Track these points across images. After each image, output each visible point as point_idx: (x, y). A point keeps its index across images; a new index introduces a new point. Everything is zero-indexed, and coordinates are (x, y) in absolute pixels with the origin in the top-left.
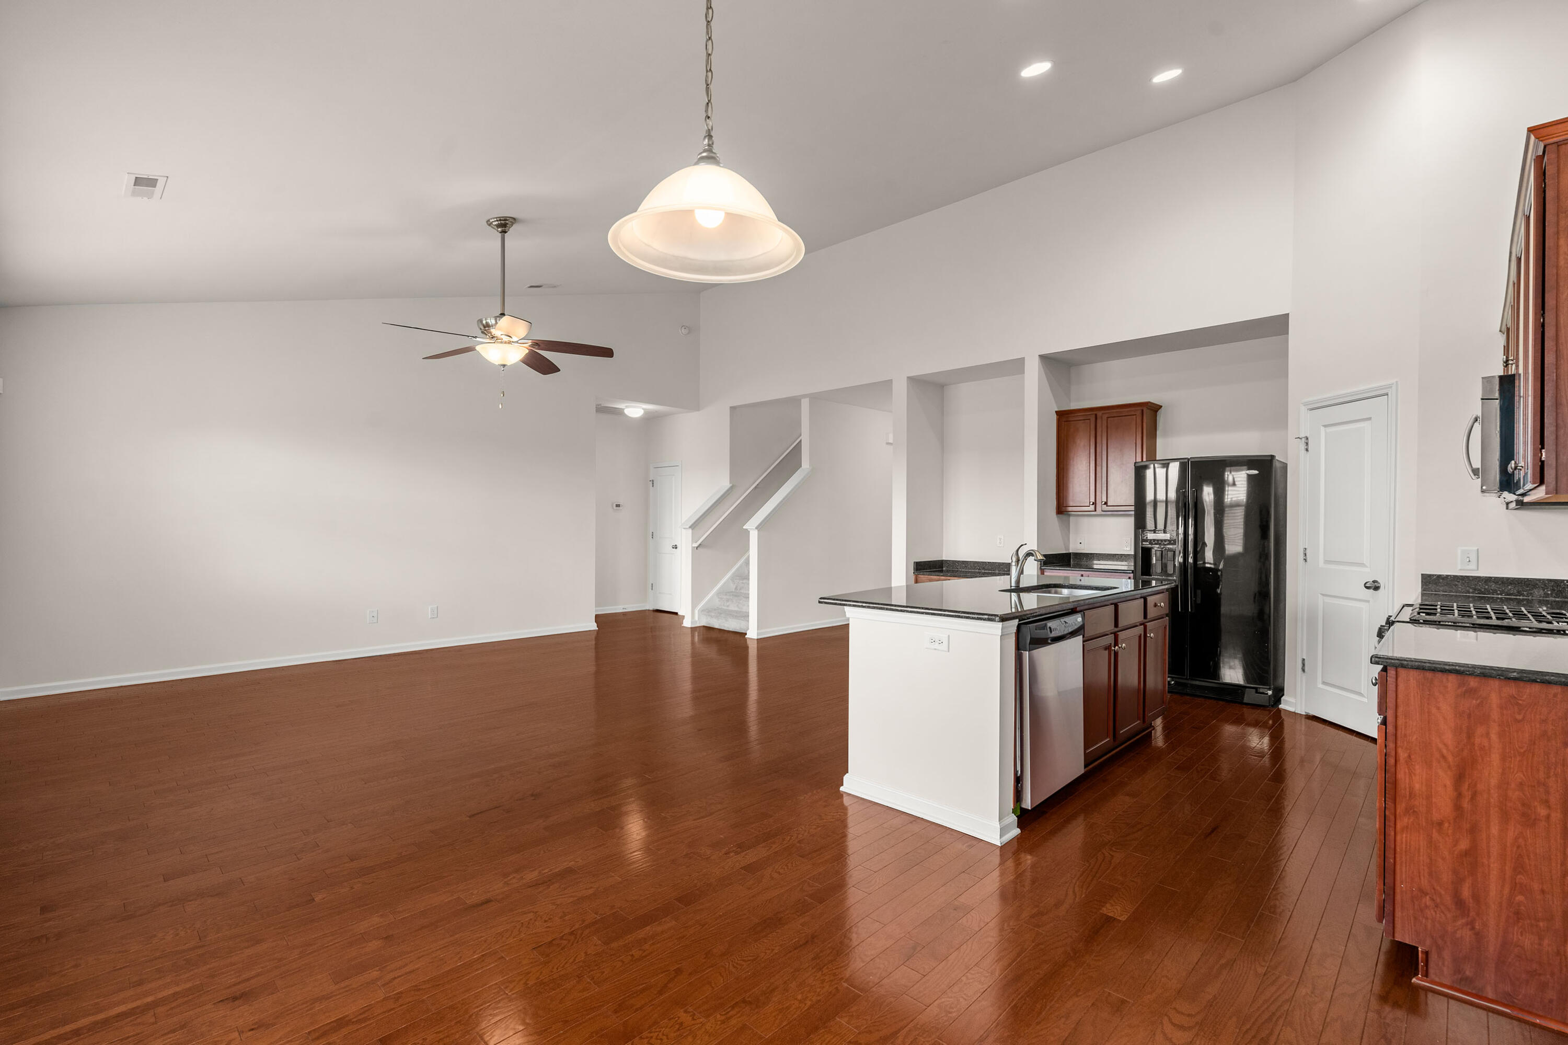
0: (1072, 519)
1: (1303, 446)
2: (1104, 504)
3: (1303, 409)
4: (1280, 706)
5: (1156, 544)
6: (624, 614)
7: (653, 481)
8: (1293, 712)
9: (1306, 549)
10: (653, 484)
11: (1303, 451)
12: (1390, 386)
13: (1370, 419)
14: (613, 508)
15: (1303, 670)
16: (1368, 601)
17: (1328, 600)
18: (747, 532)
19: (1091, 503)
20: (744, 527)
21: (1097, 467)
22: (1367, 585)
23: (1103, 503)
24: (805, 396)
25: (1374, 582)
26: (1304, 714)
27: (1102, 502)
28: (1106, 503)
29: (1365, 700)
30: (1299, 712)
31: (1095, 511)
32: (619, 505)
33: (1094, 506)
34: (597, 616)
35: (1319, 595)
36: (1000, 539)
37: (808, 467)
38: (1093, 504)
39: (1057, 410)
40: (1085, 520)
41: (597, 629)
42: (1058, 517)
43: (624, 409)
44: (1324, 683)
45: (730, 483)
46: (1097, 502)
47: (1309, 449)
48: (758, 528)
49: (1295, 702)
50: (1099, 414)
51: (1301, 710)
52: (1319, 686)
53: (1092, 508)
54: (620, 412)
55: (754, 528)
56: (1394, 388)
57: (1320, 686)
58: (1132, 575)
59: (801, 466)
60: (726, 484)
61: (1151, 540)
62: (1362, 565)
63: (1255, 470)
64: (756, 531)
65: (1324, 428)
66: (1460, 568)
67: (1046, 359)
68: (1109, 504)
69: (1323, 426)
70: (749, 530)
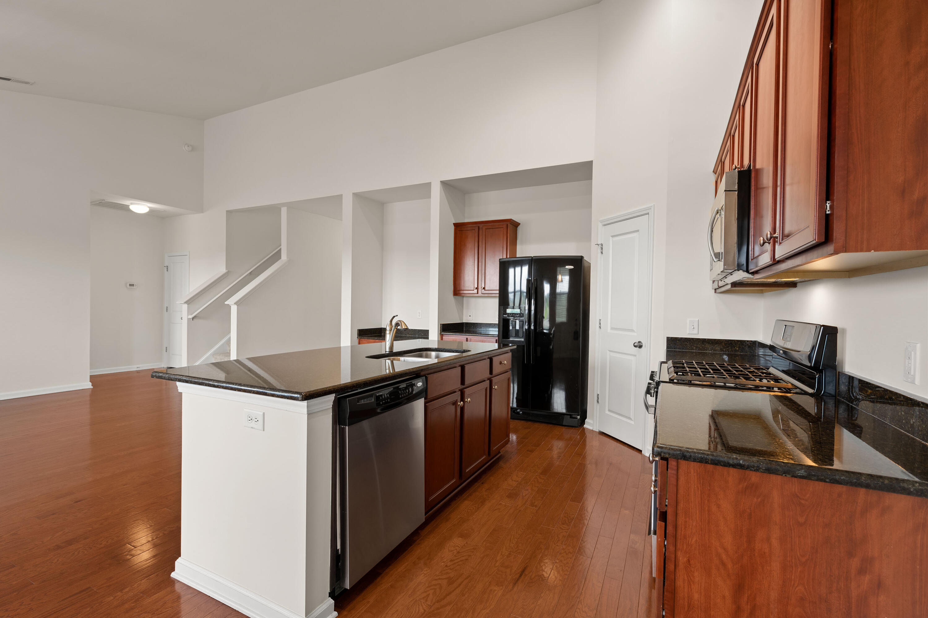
0: (465, 299)
1: (599, 251)
2: (483, 289)
3: (600, 225)
4: (584, 425)
5: (512, 316)
6: (138, 372)
7: (167, 266)
8: (591, 430)
9: (600, 320)
10: (167, 269)
11: (600, 254)
12: (650, 208)
13: (638, 231)
14: (127, 287)
15: (598, 402)
16: (635, 356)
17: (613, 354)
18: (229, 307)
19: (475, 288)
20: (226, 303)
21: (479, 263)
22: (635, 345)
23: (482, 288)
24: (284, 205)
25: (639, 342)
26: (598, 431)
27: (482, 287)
28: (484, 288)
29: (632, 422)
30: (595, 430)
31: (478, 293)
32: (134, 284)
33: (477, 290)
34: (91, 377)
35: (608, 351)
36: (419, 313)
37: (286, 259)
38: (476, 289)
39: (454, 222)
40: (473, 300)
41: (92, 387)
42: (454, 297)
43: (129, 206)
44: (609, 410)
45: (226, 270)
46: (479, 288)
47: (603, 252)
48: (237, 303)
49: (593, 423)
50: (481, 226)
51: (596, 429)
52: (606, 413)
53: (476, 291)
54: (126, 208)
55: (233, 303)
56: (652, 209)
57: (607, 412)
59: (281, 258)
60: (223, 270)
61: (509, 314)
62: (632, 331)
63: (572, 266)
64: (235, 305)
65: (612, 238)
66: (688, 333)
67: (446, 184)
68: (486, 289)
69: (611, 236)
70: (230, 305)
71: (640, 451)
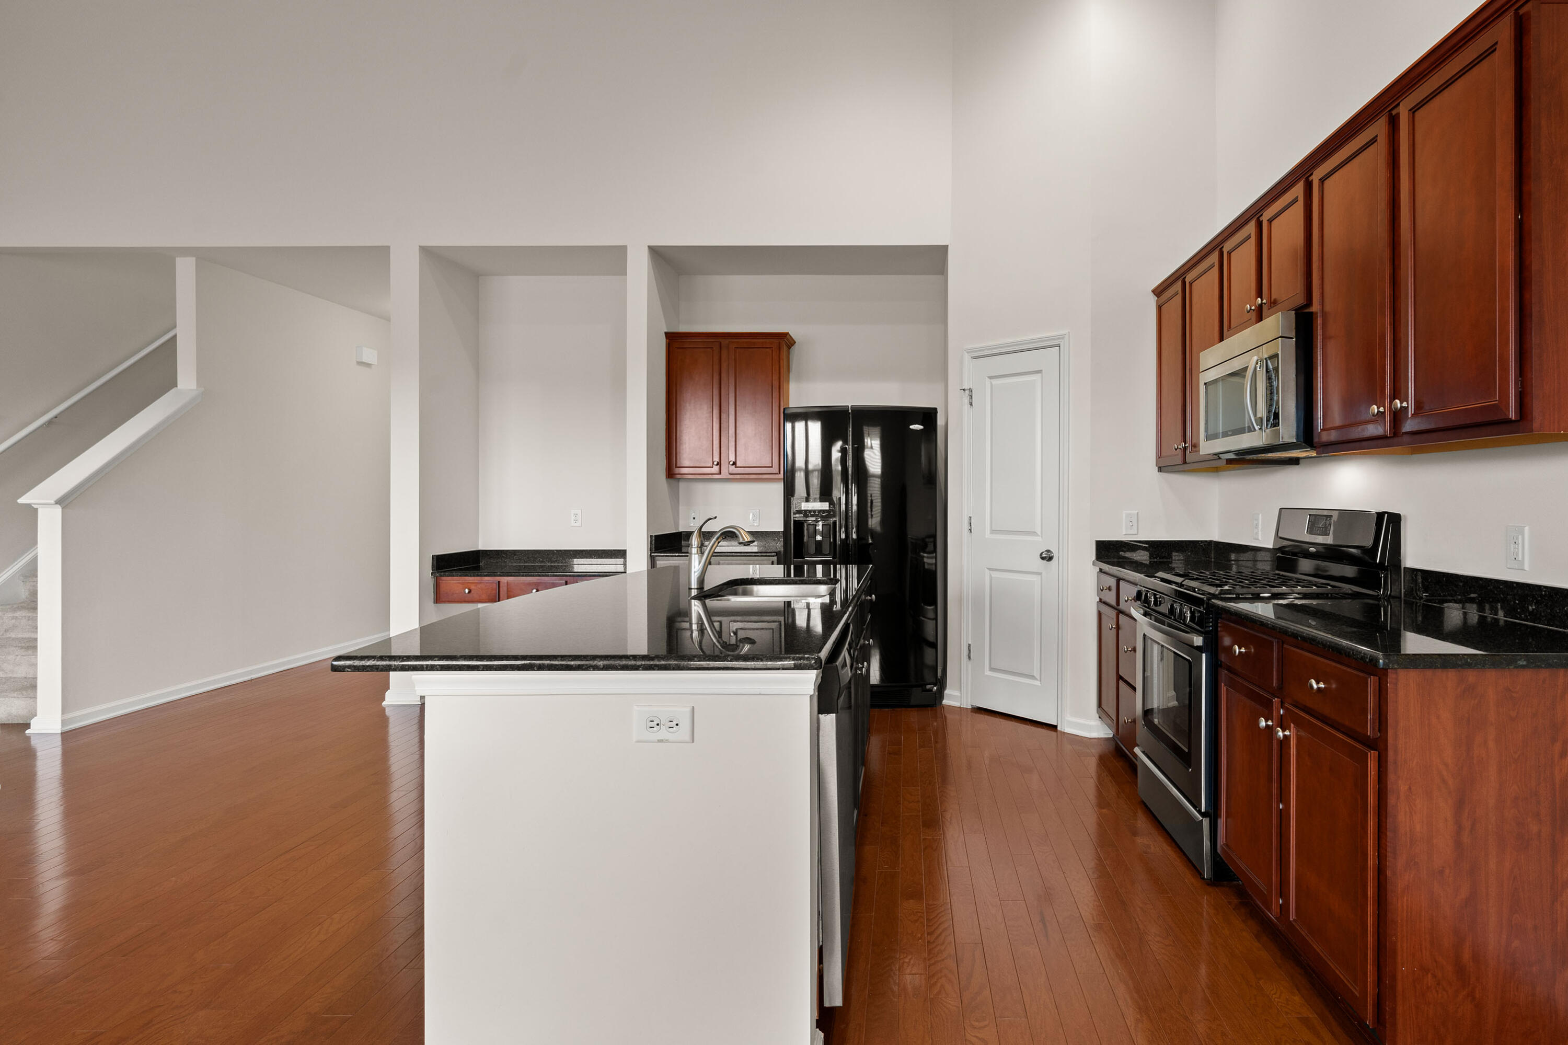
0: (682, 485)
1: (966, 400)
2: (733, 465)
3: (967, 357)
4: (944, 701)
5: (812, 516)
8: (958, 707)
9: (970, 517)
11: (967, 406)
12: (1062, 337)
13: (1040, 372)
15: (969, 658)
16: (1040, 574)
17: (995, 575)
18: (31, 513)
19: (715, 463)
20: (22, 500)
21: (722, 414)
22: (1043, 556)
23: (731, 463)
24: (181, 251)
25: (1048, 551)
26: (970, 707)
27: (729, 462)
28: (734, 463)
29: (1038, 683)
30: (965, 707)
31: (720, 473)
33: (718, 466)
35: (986, 569)
36: (576, 515)
37: (194, 388)
38: (717, 465)
39: (666, 331)
40: (700, 487)
42: (667, 481)
44: (992, 669)
46: (722, 462)
47: (973, 404)
48: (63, 501)
49: (960, 695)
50: (725, 342)
51: (967, 704)
52: (986, 674)
53: (716, 469)
55: (53, 502)
56: (1066, 337)
57: (988, 672)
58: (776, 558)
59: (177, 388)
61: (806, 511)
62: (1034, 533)
63: (922, 425)
64: (59, 506)
65: (989, 380)
66: (1124, 533)
67: (658, 254)
68: (738, 464)
69: (988, 377)
70: (35, 506)
71: (1054, 728)
